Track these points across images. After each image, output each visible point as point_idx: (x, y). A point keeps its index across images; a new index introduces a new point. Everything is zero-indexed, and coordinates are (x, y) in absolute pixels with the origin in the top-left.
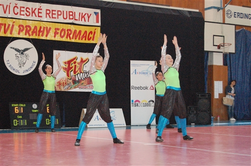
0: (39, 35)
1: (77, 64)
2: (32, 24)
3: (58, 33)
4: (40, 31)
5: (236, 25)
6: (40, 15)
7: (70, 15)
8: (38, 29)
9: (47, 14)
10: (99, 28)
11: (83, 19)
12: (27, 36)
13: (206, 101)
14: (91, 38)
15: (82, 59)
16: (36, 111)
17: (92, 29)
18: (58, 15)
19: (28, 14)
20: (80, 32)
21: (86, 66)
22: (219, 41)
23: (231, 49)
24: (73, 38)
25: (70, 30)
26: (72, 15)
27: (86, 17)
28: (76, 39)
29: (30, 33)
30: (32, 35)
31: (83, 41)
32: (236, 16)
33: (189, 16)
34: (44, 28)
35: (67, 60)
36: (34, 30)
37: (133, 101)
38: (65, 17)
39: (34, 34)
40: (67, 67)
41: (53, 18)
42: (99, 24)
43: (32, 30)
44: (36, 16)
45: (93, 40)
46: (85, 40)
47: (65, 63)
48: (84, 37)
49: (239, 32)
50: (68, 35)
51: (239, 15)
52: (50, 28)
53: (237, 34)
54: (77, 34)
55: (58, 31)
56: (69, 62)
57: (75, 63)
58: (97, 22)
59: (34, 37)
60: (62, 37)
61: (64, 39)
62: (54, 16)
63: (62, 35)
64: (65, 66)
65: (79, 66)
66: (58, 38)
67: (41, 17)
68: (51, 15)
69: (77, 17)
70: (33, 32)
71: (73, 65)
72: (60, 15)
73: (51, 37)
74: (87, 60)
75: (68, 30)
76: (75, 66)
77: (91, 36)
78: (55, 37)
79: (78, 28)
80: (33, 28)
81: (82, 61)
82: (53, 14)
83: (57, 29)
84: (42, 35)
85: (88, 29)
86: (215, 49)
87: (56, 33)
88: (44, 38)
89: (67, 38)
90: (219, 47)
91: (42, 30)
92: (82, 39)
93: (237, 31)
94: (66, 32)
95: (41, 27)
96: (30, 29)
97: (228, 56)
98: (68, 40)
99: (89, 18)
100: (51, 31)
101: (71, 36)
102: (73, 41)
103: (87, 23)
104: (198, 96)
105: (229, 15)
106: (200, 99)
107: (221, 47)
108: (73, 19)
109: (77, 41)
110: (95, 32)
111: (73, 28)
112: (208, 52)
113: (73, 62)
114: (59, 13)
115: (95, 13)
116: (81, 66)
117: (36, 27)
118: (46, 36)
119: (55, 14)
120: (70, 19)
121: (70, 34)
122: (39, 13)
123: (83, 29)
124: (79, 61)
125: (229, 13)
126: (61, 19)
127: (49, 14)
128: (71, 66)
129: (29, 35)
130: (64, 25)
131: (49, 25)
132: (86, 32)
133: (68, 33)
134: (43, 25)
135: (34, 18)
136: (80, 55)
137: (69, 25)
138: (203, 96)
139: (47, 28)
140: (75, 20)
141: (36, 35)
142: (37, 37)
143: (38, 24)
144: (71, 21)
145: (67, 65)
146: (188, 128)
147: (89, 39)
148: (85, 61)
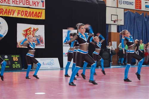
0: (8, 14)
1: (31, 32)
2: (4, 8)
3: (20, 13)
4: (9, 12)
5: (124, 9)
6: (9, 2)
7: (27, 2)
8: (8, 11)
9: (13, 1)
10: (44, 10)
11: (35, 5)
12: (1, 15)
13: (107, 53)
14: (39, 16)
15: (34, 29)
16: (7, 60)
17: (40, 11)
18: (20, 2)
19: (2, 2)
20: (33, 12)
21: (36, 33)
22: (114, 18)
23: (122, 23)
24: (28, 16)
25: (27, 11)
26: (28, 2)
27: (36, 3)
28: (30, 16)
29: (3, 13)
30: (4, 14)
31: (35, 18)
32: (125, 3)
33: (97, 3)
34: (11, 10)
35: (25, 29)
36: (5, 11)
37: (64, 53)
38: (24, 4)
39: (6, 14)
40: (25, 33)
41: (16, 4)
42: (44, 8)
43: (4, 11)
44: (6, 3)
45: (41, 17)
46: (36, 17)
47: (24, 31)
48: (36, 15)
49: (126, 13)
50: (26, 14)
51: (127, 3)
52: (15, 10)
53: (125, 14)
54: (31, 14)
55: (20, 12)
56: (26, 31)
57: (30, 31)
58: (43, 6)
59: (5, 15)
60: (22, 15)
61: (23, 17)
62: (17, 3)
63: (22, 14)
64: (24, 33)
65: (32, 33)
66: (20, 16)
67: (10, 3)
68: (15, 2)
69: (31, 4)
70: (5, 13)
71: (29, 32)
72: (21, 2)
73: (15, 15)
74: (37, 29)
75: (26, 11)
76: (30, 33)
77: (40, 15)
78: (18, 15)
79: (32, 10)
80: (5, 10)
81: (34, 30)
82: (16, 2)
83: (19, 11)
84: (10, 14)
85: (38, 11)
86: (112, 23)
87: (18, 13)
88: (11, 16)
89: (25, 16)
90: (115, 22)
91: (10, 11)
92: (34, 17)
93: (125, 12)
94: (25, 13)
95: (9, 10)
96: (3, 11)
97: (120, 27)
98: (26, 17)
99: (38, 4)
100: (15, 12)
101: (28, 15)
102: (29, 18)
103: (37, 7)
104: (103, 50)
105: (121, 3)
106: (104, 52)
107: (116, 22)
108: (28, 4)
109: (31, 18)
110: (42, 13)
111: (28, 10)
112: (108, 24)
113: (29, 30)
114: (20, 1)
115: (42, 1)
116: (33, 33)
117: (6, 10)
118: (13, 15)
119: (18, 2)
120: (27, 4)
121: (27, 14)
122: (8, 1)
123: (35, 11)
124: (32, 30)
125: (120, 1)
126: (21, 5)
127: (14, 2)
128: (27, 33)
129: (3, 14)
130: (23, 8)
131: (14, 8)
132: (36, 12)
133: (26, 13)
134: (11, 8)
135: (5, 4)
136: (33, 26)
137: (26, 8)
138: (105, 50)
139: (13, 10)
140: (30, 5)
141: (7, 14)
142: (7, 16)
143: (8, 8)
144: (27, 6)
145: (25, 32)
146: (97, 69)
147: (38, 17)
148: (36, 30)
